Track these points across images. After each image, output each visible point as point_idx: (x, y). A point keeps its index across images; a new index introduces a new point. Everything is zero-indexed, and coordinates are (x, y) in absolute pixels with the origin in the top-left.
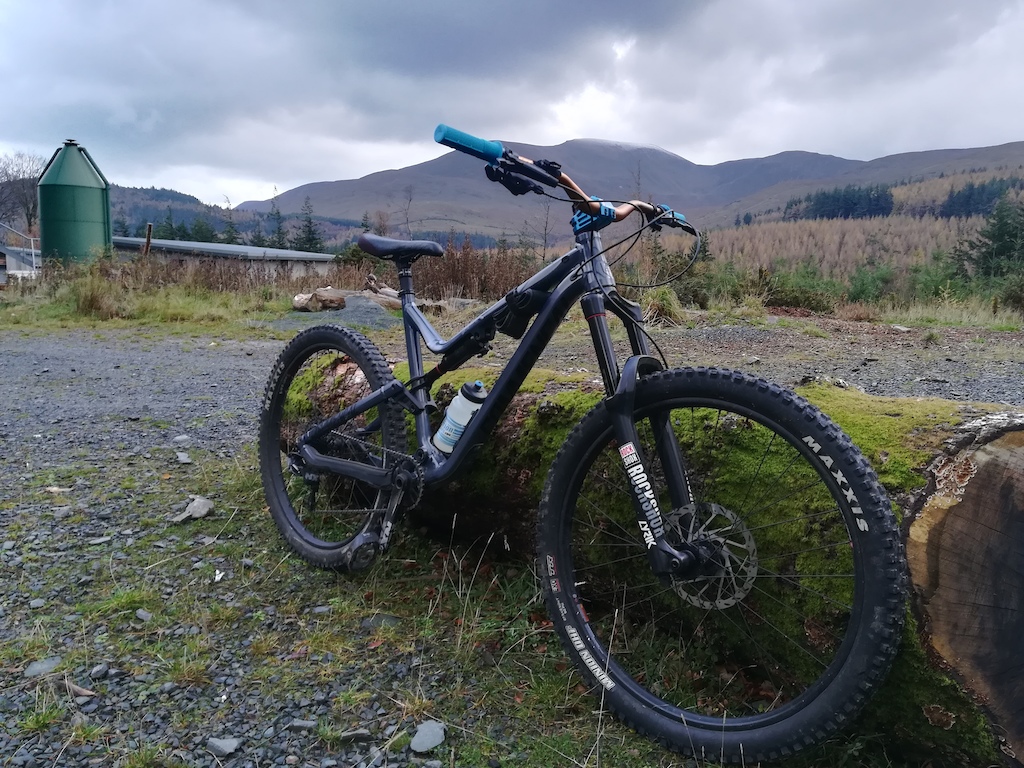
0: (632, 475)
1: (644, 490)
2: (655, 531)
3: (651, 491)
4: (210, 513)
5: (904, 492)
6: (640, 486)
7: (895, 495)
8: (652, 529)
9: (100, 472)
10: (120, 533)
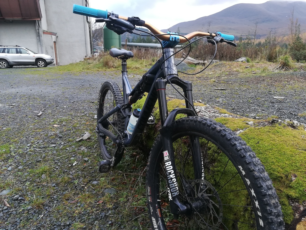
0: (166, 166)
1: (170, 174)
2: (173, 194)
3: (174, 174)
4: (89, 138)
5: (298, 202)
6: (169, 172)
7: (293, 202)
8: (171, 193)
9: (71, 120)
10: (60, 143)
